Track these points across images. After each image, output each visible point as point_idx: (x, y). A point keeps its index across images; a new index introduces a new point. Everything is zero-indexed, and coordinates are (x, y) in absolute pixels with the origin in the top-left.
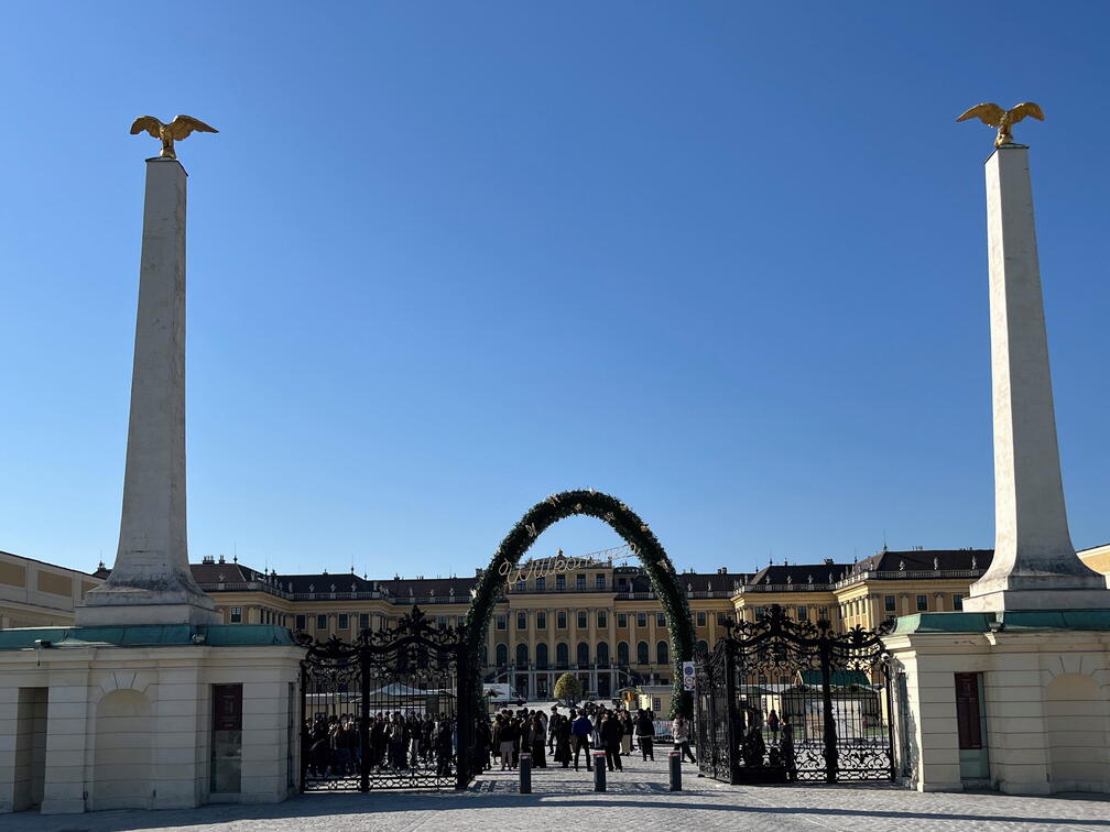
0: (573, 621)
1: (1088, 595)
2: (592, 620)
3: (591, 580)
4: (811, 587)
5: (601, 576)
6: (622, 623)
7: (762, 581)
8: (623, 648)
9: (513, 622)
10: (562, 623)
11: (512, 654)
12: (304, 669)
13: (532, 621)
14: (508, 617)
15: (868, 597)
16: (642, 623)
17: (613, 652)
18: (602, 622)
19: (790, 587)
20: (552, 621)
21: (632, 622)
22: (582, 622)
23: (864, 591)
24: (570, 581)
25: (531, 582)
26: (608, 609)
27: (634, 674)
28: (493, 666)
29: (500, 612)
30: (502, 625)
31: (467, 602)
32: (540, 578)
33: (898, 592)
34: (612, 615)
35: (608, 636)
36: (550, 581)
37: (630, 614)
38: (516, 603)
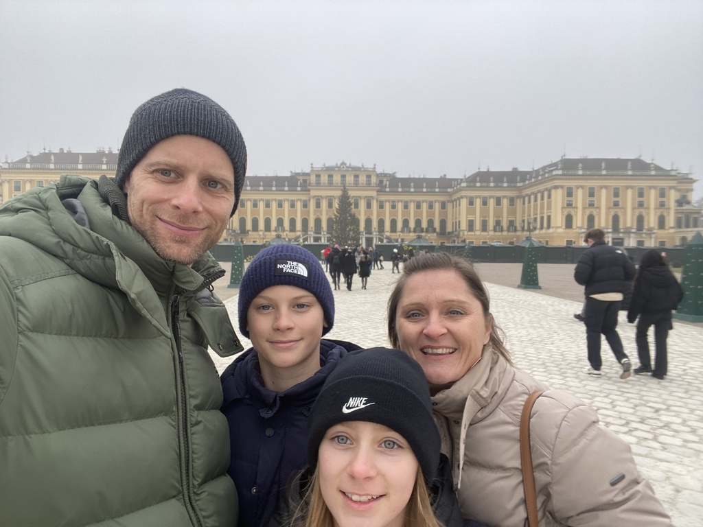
2: (362, 204)
3: (363, 179)
4: (505, 185)
5: (369, 177)
6: (381, 207)
7: (474, 180)
8: (381, 223)
9: (312, 204)
11: (312, 224)
13: (324, 204)
14: (309, 201)
16: (394, 207)
17: (375, 224)
18: (369, 206)
19: (492, 185)
21: (387, 206)
22: (356, 206)
24: (350, 179)
25: (324, 179)
26: (372, 197)
27: (388, 238)
28: (300, 231)
29: (304, 197)
30: (305, 205)
31: (284, 190)
32: (330, 176)
33: (576, 184)
34: (375, 201)
35: (372, 214)
36: (337, 179)
37: (387, 201)
38: (316, 191)
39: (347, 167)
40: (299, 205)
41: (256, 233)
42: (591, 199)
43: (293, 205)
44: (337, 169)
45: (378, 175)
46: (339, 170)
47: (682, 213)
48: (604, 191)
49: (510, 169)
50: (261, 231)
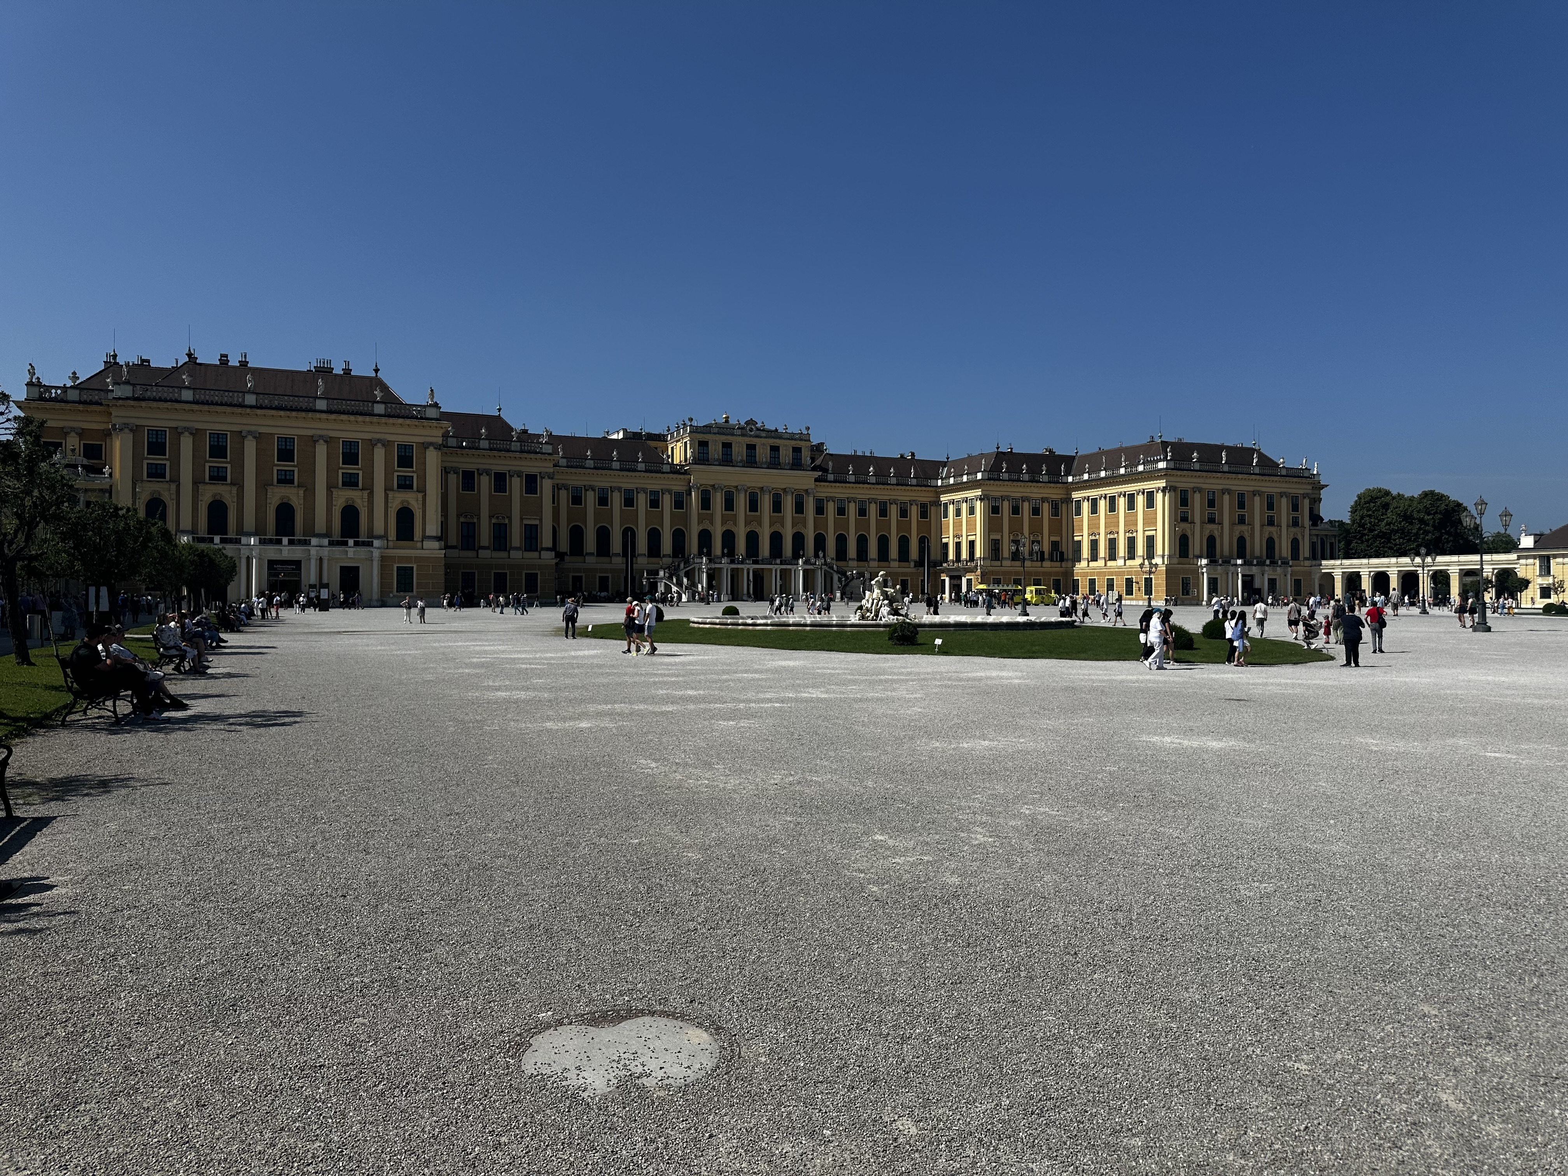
0: (766, 503)
2: (788, 503)
3: (786, 455)
4: (1046, 478)
5: (797, 450)
6: (820, 510)
9: (695, 501)
10: (754, 505)
11: (693, 542)
13: (718, 501)
14: (688, 494)
16: (841, 511)
17: (811, 545)
18: (799, 507)
20: (741, 503)
21: (831, 510)
22: (777, 507)
24: (763, 453)
25: (715, 450)
26: (806, 491)
28: (669, 556)
30: (679, 503)
31: (635, 470)
32: (727, 446)
33: (1192, 485)
34: (811, 499)
35: (805, 525)
36: (739, 451)
37: (829, 499)
38: (701, 476)
39: (758, 429)
40: (667, 502)
41: (580, 559)
42: (1211, 510)
43: (655, 503)
44: (739, 432)
46: (743, 435)
47: (1317, 535)
48: (1226, 497)
50: (591, 554)
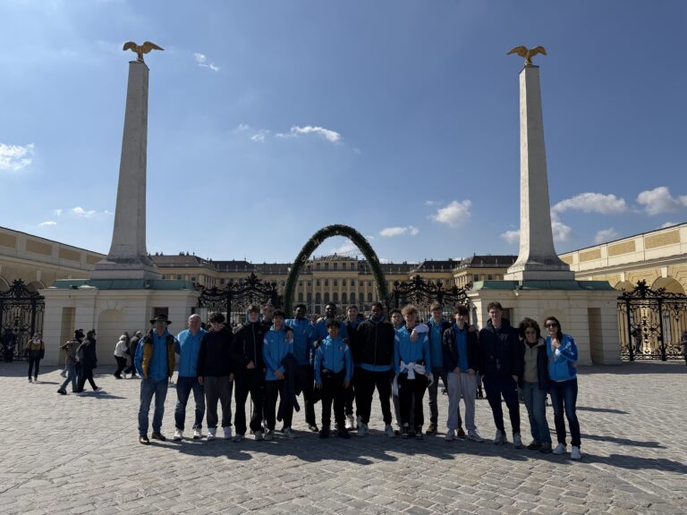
0: (340, 283)
1: (561, 274)
2: (349, 283)
3: (348, 265)
4: (442, 270)
5: (353, 264)
6: (361, 284)
7: (422, 268)
8: (361, 295)
9: (314, 283)
10: (336, 284)
11: (314, 297)
12: (200, 301)
13: (323, 283)
14: (312, 281)
15: (467, 275)
17: (357, 297)
18: (353, 284)
19: (434, 270)
20: (331, 283)
21: (366, 284)
22: (344, 284)
23: (465, 273)
24: (340, 265)
25: (322, 266)
26: (355, 278)
27: (366, 306)
29: (308, 278)
30: (309, 284)
32: (327, 264)
34: (357, 281)
35: (355, 290)
36: (331, 266)
37: (365, 280)
38: (316, 275)
39: (338, 258)
40: (305, 284)
43: (301, 284)
44: (331, 259)
45: (359, 262)
46: (333, 260)
49: (447, 260)
